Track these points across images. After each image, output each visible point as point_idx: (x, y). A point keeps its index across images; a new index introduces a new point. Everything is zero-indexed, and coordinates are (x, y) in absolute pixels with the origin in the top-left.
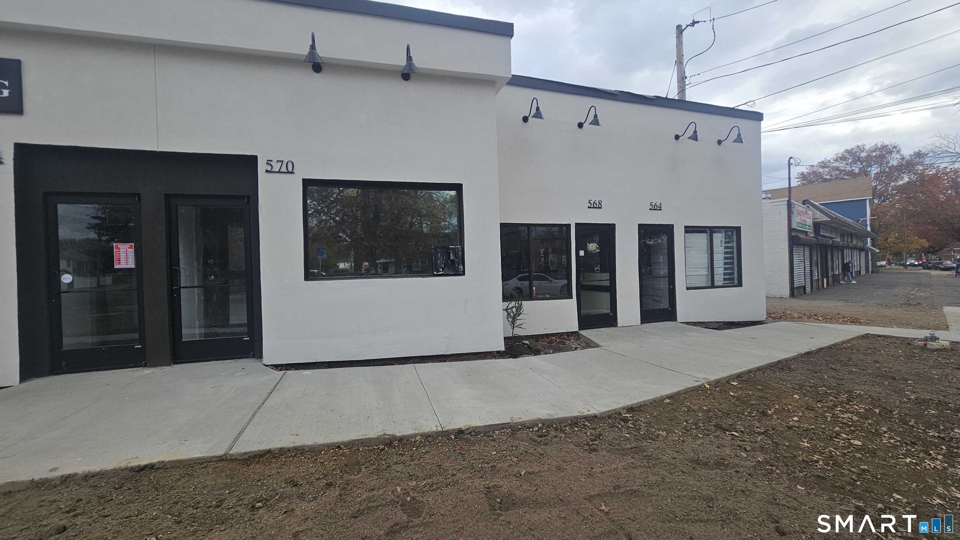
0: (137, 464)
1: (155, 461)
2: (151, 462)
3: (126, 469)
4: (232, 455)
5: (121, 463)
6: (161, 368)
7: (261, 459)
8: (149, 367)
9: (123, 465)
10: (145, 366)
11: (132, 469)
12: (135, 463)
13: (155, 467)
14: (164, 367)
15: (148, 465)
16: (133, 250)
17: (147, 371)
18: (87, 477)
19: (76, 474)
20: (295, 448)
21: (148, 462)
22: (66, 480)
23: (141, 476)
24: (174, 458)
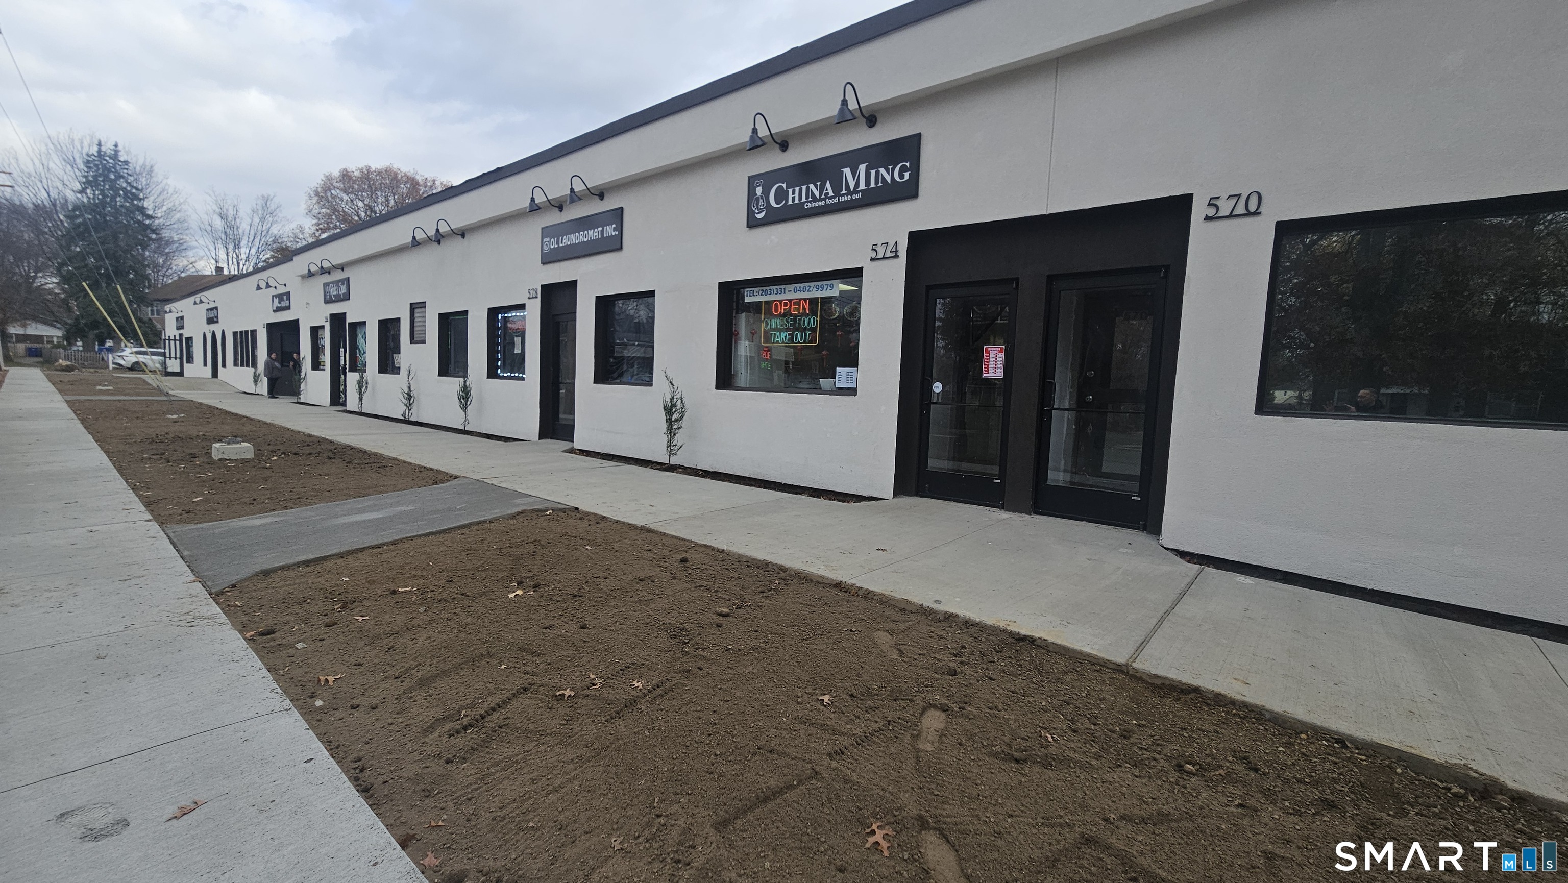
0: (1017, 631)
1: (1037, 635)
2: (1031, 634)
3: (1004, 631)
4: (1136, 670)
5: (999, 621)
6: (1019, 514)
7: (1183, 698)
8: (1007, 510)
9: (1002, 625)
10: (1002, 507)
11: (1011, 634)
12: (1013, 628)
13: (1035, 643)
14: (1024, 515)
15: (1029, 636)
16: (1002, 355)
17: (1005, 515)
18: (968, 624)
19: (957, 616)
20: (1245, 705)
21: (1028, 633)
22: (949, 617)
23: (1021, 646)
24: (1059, 641)
